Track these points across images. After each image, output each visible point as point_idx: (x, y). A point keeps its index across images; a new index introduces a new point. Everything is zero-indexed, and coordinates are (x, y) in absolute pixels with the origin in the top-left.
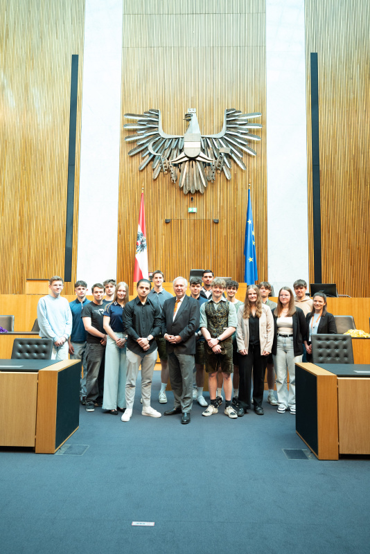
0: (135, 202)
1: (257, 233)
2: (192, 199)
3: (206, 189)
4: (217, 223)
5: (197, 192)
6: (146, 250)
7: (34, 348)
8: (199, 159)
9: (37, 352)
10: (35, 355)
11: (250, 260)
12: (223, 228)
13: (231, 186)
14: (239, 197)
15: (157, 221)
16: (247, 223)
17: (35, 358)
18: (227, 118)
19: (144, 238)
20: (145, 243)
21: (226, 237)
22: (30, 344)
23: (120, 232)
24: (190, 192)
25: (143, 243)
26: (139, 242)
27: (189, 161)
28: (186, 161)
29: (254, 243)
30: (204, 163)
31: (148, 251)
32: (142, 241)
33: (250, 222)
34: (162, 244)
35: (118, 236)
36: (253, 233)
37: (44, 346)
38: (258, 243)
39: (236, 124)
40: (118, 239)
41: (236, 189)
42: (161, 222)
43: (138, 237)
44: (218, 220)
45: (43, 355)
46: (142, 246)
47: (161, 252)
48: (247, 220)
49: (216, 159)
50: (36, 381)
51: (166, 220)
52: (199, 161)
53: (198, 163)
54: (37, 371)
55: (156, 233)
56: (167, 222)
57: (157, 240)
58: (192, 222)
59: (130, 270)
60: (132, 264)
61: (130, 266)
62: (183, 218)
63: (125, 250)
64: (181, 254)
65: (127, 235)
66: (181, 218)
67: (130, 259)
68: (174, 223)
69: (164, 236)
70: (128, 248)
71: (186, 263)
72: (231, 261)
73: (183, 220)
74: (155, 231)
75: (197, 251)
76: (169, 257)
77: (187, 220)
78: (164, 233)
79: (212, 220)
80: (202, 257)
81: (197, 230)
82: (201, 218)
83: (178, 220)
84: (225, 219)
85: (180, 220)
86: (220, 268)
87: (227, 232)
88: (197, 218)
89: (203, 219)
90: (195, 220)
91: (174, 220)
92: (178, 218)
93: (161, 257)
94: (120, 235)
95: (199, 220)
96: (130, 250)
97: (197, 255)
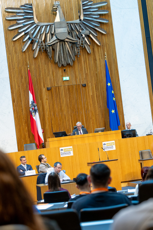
0: (22, 76)
2: (65, 70)
3: (74, 61)
4: (85, 87)
5: (68, 65)
8: (66, 40)
11: (113, 111)
12: (91, 91)
13: (92, 58)
14: (98, 65)
15: (41, 89)
16: (107, 86)
18: (83, 7)
19: (35, 104)
21: (92, 96)
23: (13, 101)
24: (63, 65)
25: (35, 108)
27: (60, 42)
28: (57, 43)
29: (114, 99)
30: (70, 42)
33: (109, 84)
34: (47, 107)
35: (13, 104)
36: (112, 92)
39: (90, 11)
40: (13, 106)
41: (95, 60)
42: (44, 90)
44: (85, 85)
46: (35, 111)
47: (47, 113)
48: (107, 83)
49: (79, 39)
51: (48, 88)
52: (67, 42)
53: (66, 43)
56: (48, 89)
57: (43, 104)
58: (66, 87)
59: (25, 129)
60: (26, 124)
61: (25, 126)
62: (60, 86)
63: (20, 114)
64: (62, 112)
65: (20, 103)
66: (58, 86)
67: (25, 121)
68: (53, 89)
69: (47, 101)
70: (22, 112)
71: (66, 119)
72: (98, 113)
73: (60, 87)
74: (40, 98)
75: (73, 109)
76: (53, 116)
77: (63, 86)
78: (47, 98)
79: (80, 85)
80: (77, 113)
81: (71, 93)
82: (73, 84)
83: (56, 87)
84: (90, 83)
85: (57, 87)
86: (91, 120)
87: (93, 92)
88: (70, 84)
89: (74, 84)
90: (69, 86)
91: (53, 87)
92: (56, 86)
93: (48, 116)
94: (14, 103)
95: (71, 86)
96: (24, 114)
97: (73, 112)
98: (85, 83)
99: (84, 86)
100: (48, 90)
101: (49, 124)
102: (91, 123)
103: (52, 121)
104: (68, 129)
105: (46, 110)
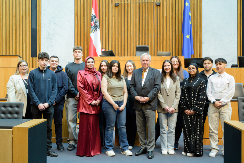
1: (193, 14)
4: (159, 6)
6: (98, 30)
7: (8, 110)
9: (10, 113)
10: (9, 116)
11: (188, 37)
12: (164, 11)
15: (108, 5)
16: (185, 5)
17: (9, 118)
19: (97, 19)
20: (98, 24)
21: (167, 18)
22: (4, 106)
23: (76, 15)
25: (96, 24)
26: (93, 23)
29: (190, 22)
31: (101, 31)
32: (96, 22)
33: (187, 4)
34: (112, 24)
35: (75, 18)
36: (190, 14)
37: (16, 109)
38: (194, 22)
40: (75, 20)
42: (112, 6)
43: (92, 19)
44: (160, 4)
45: (16, 116)
46: (96, 27)
47: (111, 31)
48: (185, 3)
50: (11, 136)
51: (115, 4)
54: (11, 128)
55: (107, 15)
57: (108, 21)
58: (137, 4)
59: (86, 47)
60: (87, 42)
61: (86, 44)
62: (130, 2)
63: (81, 30)
64: (128, 32)
65: (83, 18)
66: (128, 2)
67: (85, 38)
68: (122, 6)
69: (113, 18)
70: (84, 28)
71: (133, 41)
72: (170, 38)
73: (130, 4)
74: (106, 14)
75: (142, 30)
76: (118, 36)
77: (133, 3)
78: (114, 15)
79: (154, 3)
80: (146, 35)
81: (142, 12)
82: (145, 2)
83: (125, 4)
84: (166, 3)
85: (127, 4)
86: (162, 45)
87: (168, 13)
88: (142, 2)
89: (147, 2)
90: (140, 3)
91: (122, 4)
92: (125, 2)
93: (112, 35)
94: (77, 17)
95: (143, 3)
96: (85, 30)
97: (142, 34)
98: (160, 2)
99: (158, 4)
100: (116, 6)
101: (112, 44)
102: (162, 48)
103: (116, 41)
104: (133, 52)
105: (111, 28)
